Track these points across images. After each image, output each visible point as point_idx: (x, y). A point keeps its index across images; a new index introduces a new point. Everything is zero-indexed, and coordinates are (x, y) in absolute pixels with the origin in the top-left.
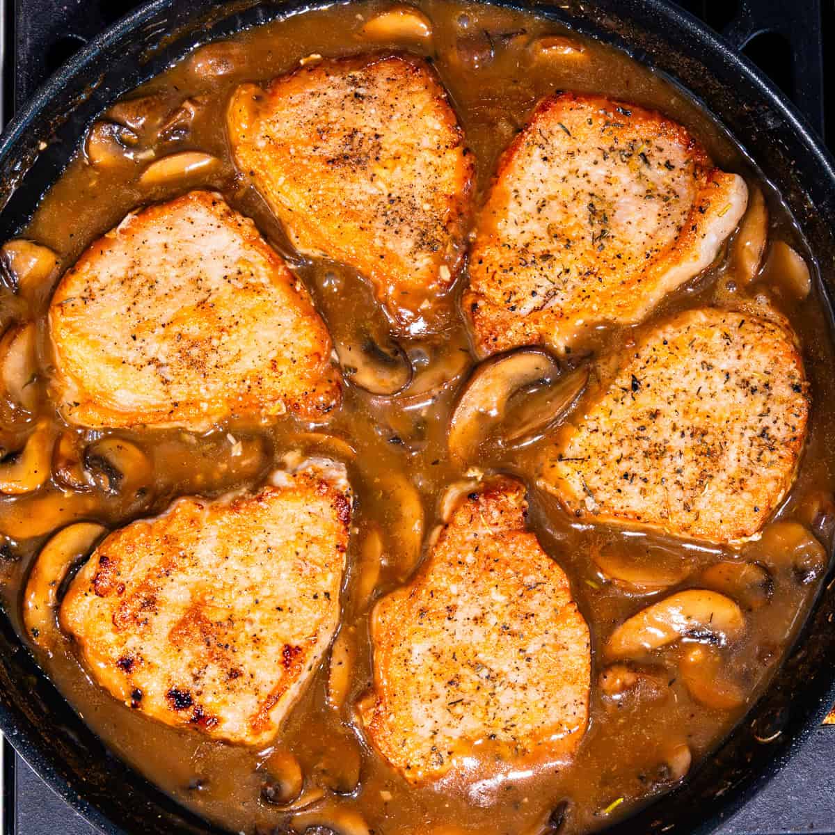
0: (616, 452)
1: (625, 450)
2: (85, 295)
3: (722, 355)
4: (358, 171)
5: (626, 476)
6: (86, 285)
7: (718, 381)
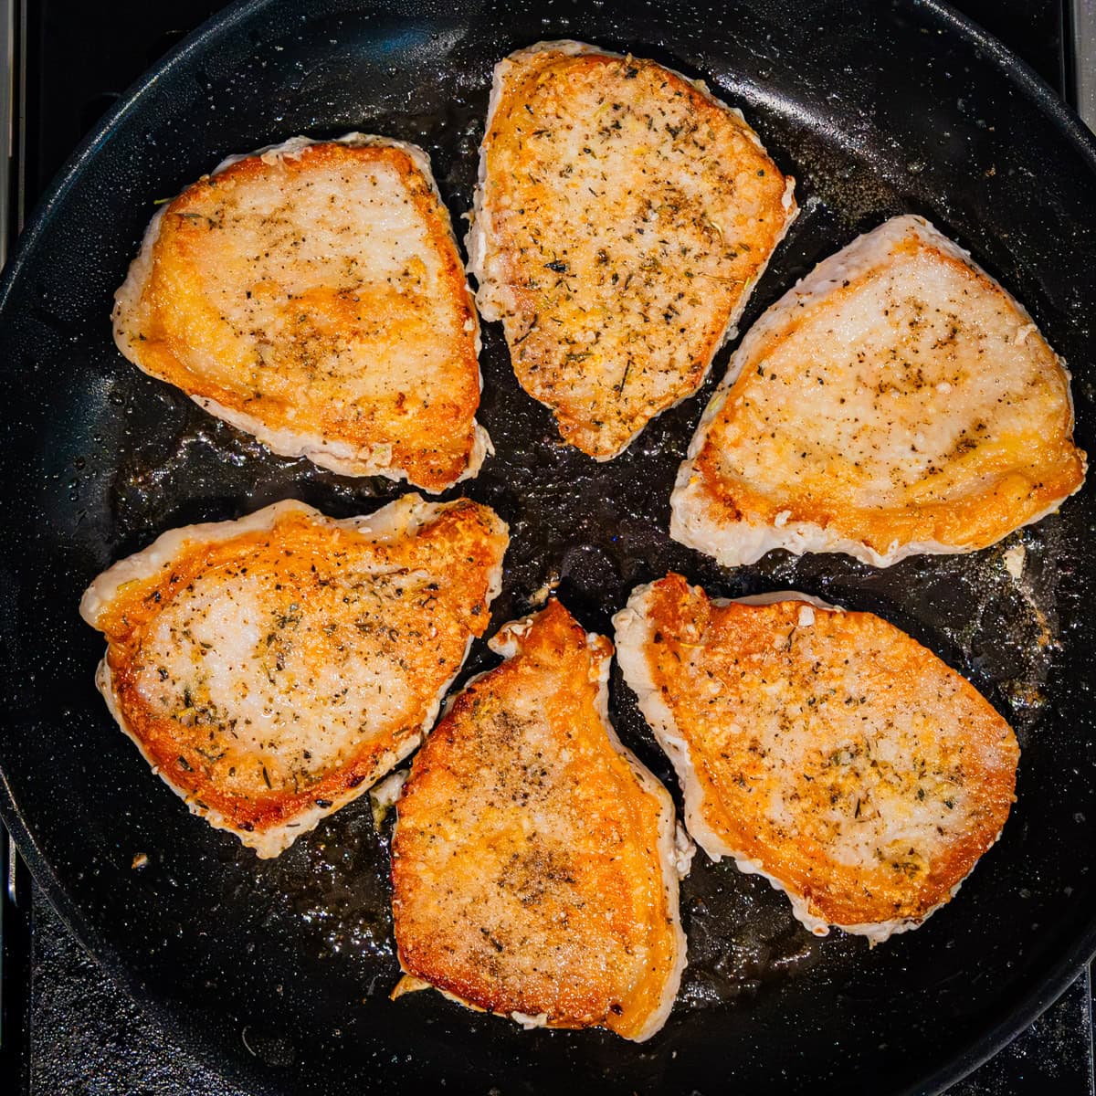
0: (634, 319)
1: (636, 307)
5: (667, 317)
6: (218, 207)
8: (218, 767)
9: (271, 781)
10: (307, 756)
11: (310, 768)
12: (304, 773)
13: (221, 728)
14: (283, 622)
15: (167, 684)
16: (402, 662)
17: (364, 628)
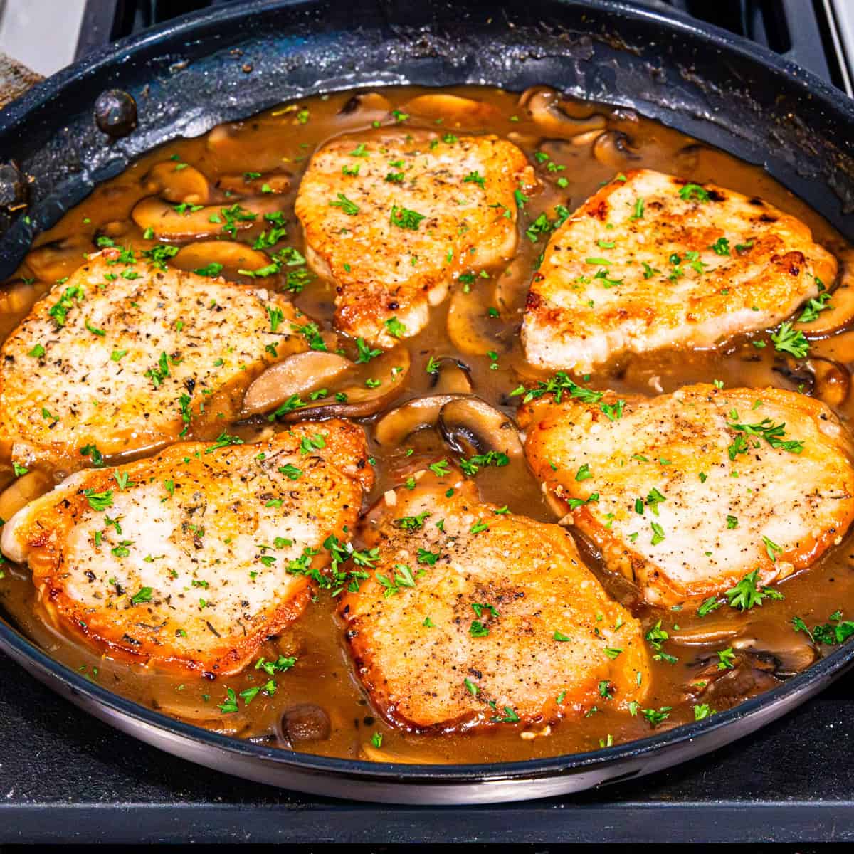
0: (225, 330)
1: (215, 331)
2: (818, 500)
3: (84, 399)
4: (485, 584)
5: (219, 309)
6: (817, 512)
7: (96, 378)
8: (164, 633)
9: (218, 631)
10: (245, 604)
11: (252, 612)
12: (247, 618)
13: (157, 604)
14: (191, 511)
15: (96, 583)
16: (308, 515)
17: (265, 497)
